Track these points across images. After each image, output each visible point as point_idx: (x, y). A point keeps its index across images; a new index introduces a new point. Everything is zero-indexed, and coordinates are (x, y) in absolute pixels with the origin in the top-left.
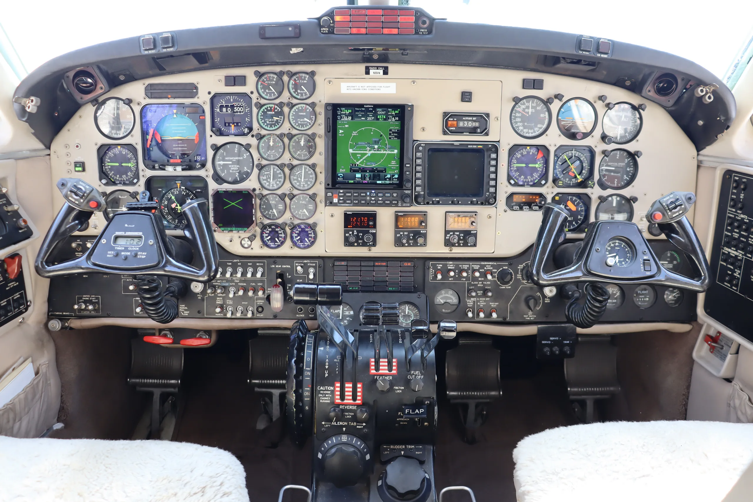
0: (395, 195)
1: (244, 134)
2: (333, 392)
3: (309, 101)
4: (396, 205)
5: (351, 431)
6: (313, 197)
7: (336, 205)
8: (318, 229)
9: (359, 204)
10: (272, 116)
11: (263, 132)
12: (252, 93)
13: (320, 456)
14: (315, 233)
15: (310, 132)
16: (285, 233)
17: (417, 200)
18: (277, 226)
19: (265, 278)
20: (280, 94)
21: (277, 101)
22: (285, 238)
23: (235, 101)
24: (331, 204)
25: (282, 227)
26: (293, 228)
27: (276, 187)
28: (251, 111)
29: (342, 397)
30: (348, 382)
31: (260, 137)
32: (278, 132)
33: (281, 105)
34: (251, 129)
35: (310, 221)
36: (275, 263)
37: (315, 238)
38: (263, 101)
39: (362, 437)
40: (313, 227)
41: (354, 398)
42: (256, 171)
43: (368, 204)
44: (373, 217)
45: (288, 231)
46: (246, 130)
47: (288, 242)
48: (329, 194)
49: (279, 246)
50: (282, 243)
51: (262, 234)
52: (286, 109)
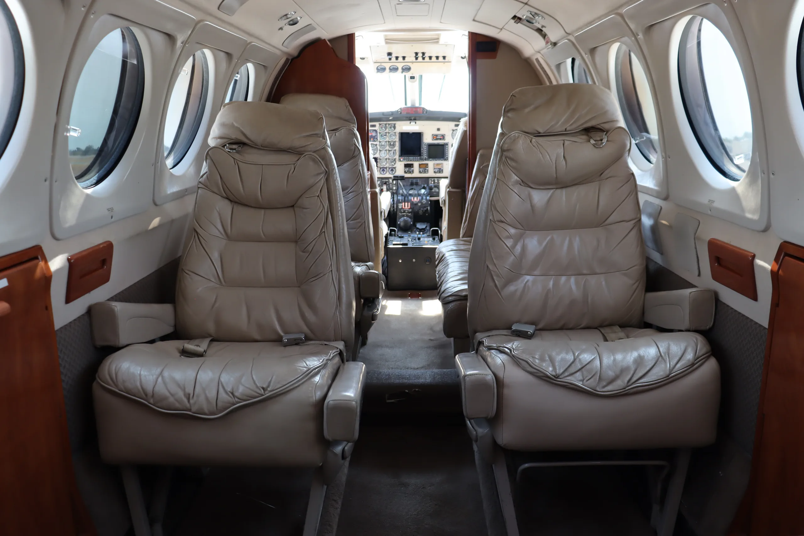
0: (419, 158)
1: (375, 141)
2: (402, 205)
3: (394, 132)
4: (419, 161)
5: (407, 216)
6: (395, 159)
7: (402, 161)
8: (396, 169)
9: (408, 161)
10: (383, 136)
11: (381, 141)
12: (378, 129)
13: (399, 223)
14: (396, 170)
15: (394, 140)
16: (387, 170)
17: (425, 160)
18: (384, 168)
19: (380, 184)
20: (386, 130)
21: (385, 132)
22: (387, 171)
23: (372, 132)
24: (401, 161)
25: (386, 168)
26: (389, 168)
27: (384, 156)
28: (377, 135)
29: (405, 206)
30: (406, 202)
31: (380, 142)
32: (385, 141)
33: (386, 133)
34: (377, 140)
35: (394, 166)
36: (383, 180)
37: (396, 171)
38: (381, 132)
39: (410, 218)
40: (395, 168)
41: (408, 206)
42: (379, 151)
43: (411, 161)
44: (412, 165)
45: (388, 169)
46: (376, 140)
47: (388, 173)
48: (400, 158)
49: (385, 174)
50: (386, 173)
51: (380, 170)
52: (387, 134)
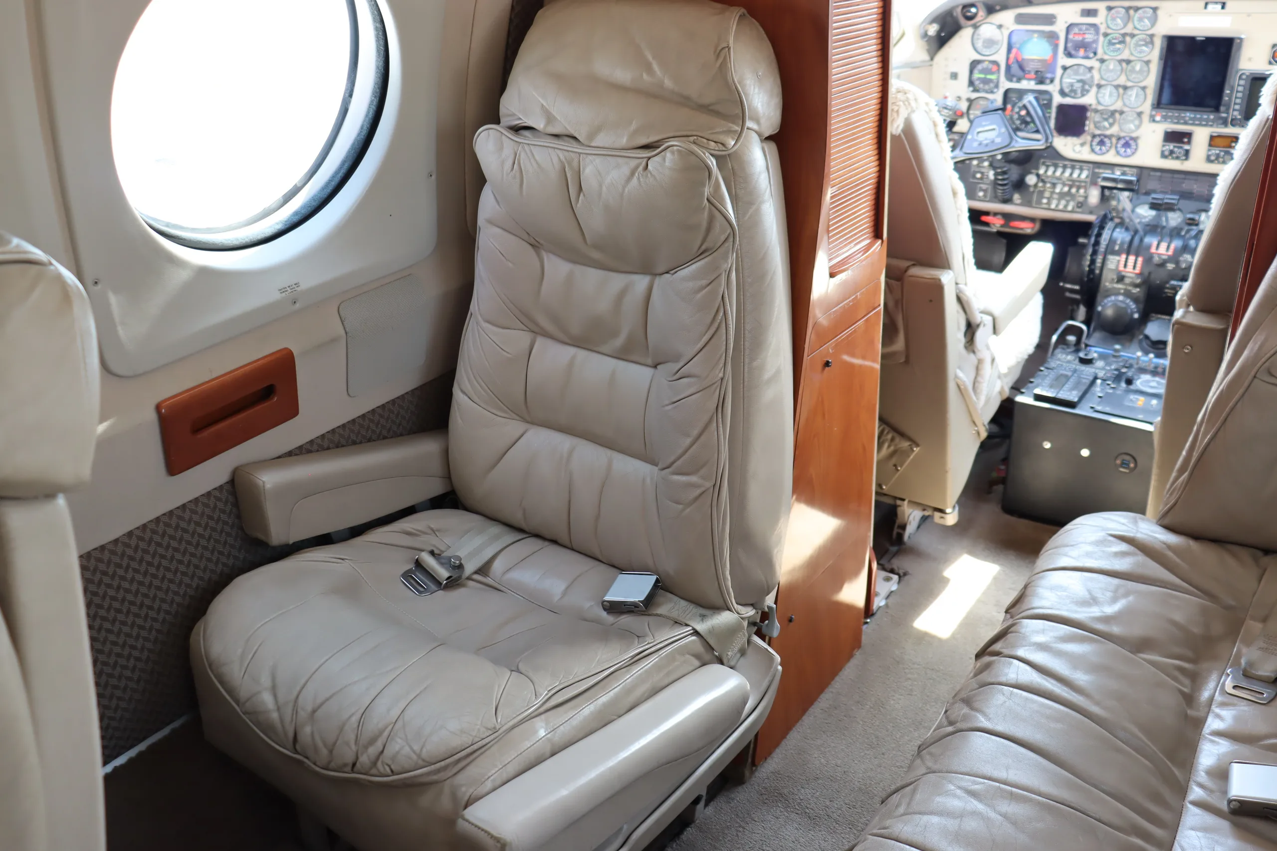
0: (1212, 117)
1: (1087, 58)
2: (1119, 261)
3: (1150, 32)
4: (1211, 126)
5: (1127, 294)
6: (1140, 114)
7: (1158, 122)
8: (1140, 142)
9: (1177, 123)
10: (1114, 44)
11: (1106, 57)
12: (1101, 24)
13: (1099, 309)
14: (1137, 145)
15: (1146, 59)
16: (1111, 143)
17: (1234, 123)
18: (1106, 136)
19: (1088, 180)
20: (1125, 25)
21: (1123, 31)
22: (1111, 147)
23: (1087, 29)
24: (1154, 121)
25: (1110, 137)
26: (1119, 139)
27: (1109, 104)
28: (1098, 39)
29: (1125, 266)
30: (1133, 255)
31: (1102, 61)
32: (1120, 58)
33: (1124, 35)
34: (1095, 53)
35: (1134, 135)
36: (1099, 168)
37: (1136, 149)
38: (1109, 31)
39: (1136, 300)
40: (1135, 139)
41: (1134, 267)
42: (1094, 89)
43: (1186, 123)
44: (1189, 135)
45: (1114, 140)
46: (1091, 55)
47: (1113, 151)
48: (1154, 113)
49: (1104, 153)
50: (1108, 151)
51: (1092, 141)
52: (1128, 39)
